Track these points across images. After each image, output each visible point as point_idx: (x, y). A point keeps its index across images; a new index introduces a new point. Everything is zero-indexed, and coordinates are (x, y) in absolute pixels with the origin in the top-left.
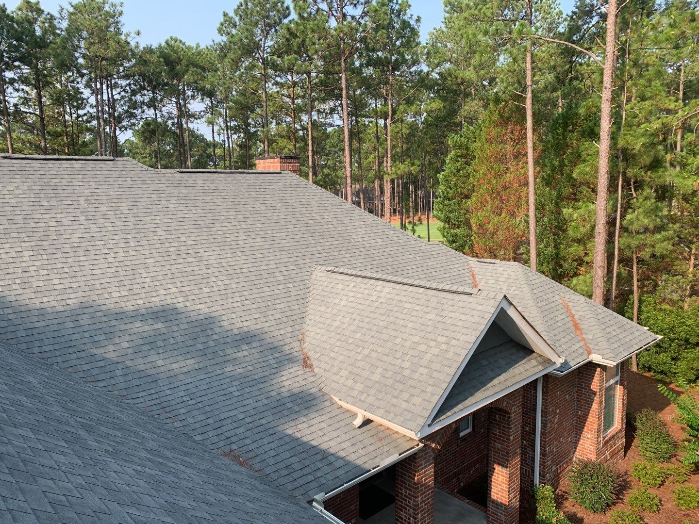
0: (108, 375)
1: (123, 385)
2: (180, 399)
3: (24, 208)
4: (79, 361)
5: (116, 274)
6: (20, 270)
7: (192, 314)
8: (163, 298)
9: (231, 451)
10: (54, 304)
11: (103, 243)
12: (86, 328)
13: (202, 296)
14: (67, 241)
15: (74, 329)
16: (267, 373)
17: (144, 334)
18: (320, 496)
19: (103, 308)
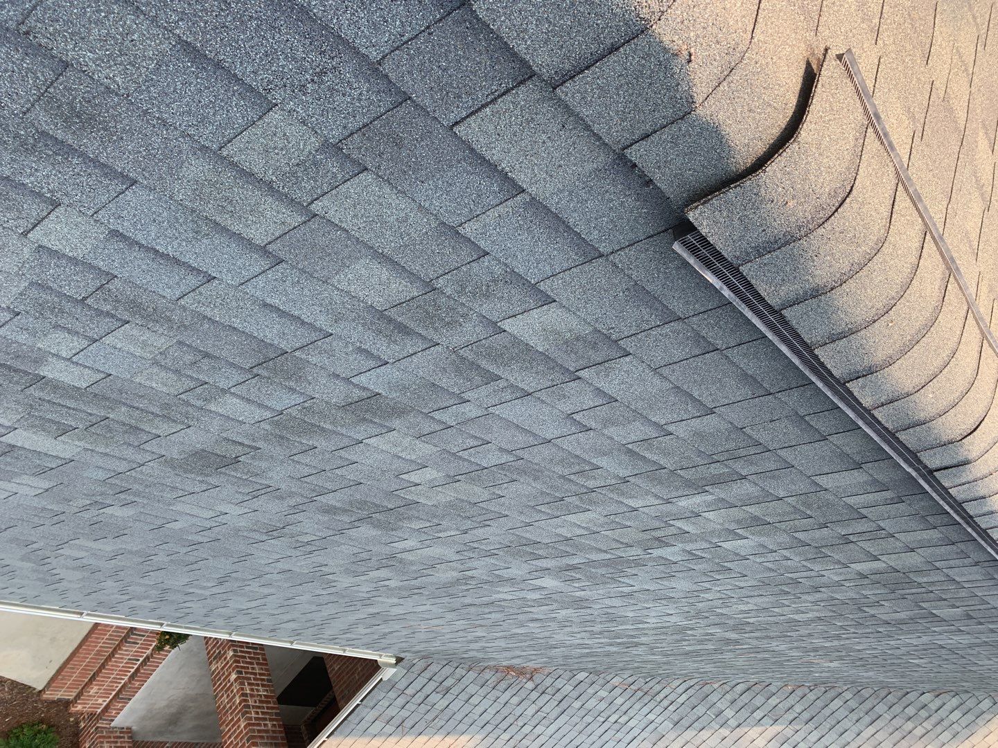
0: (740, 703)
1: (713, 698)
2: (631, 716)
4: (787, 704)
9: (531, 678)
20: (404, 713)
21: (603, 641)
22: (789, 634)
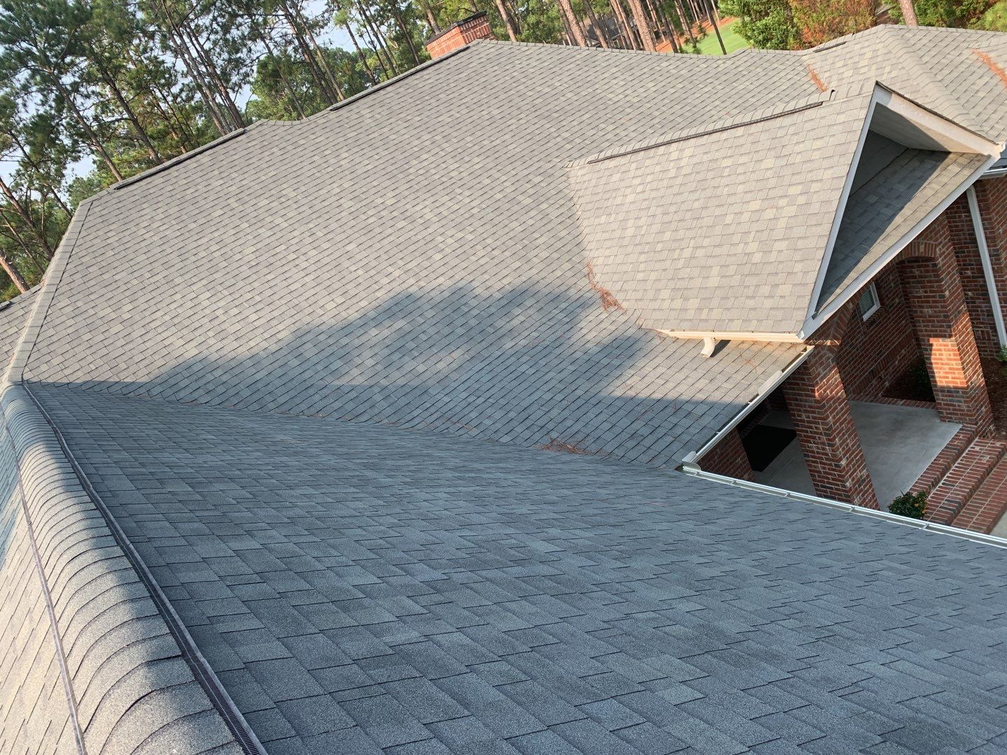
0: (367, 405)
1: (389, 411)
2: (464, 402)
3: (172, 242)
4: (325, 402)
5: (319, 280)
6: (206, 320)
7: (433, 294)
8: (389, 287)
9: (553, 441)
10: (265, 345)
11: (283, 247)
12: (315, 360)
13: (435, 266)
14: (241, 263)
15: (303, 366)
16: (559, 333)
17: (386, 341)
18: (690, 457)
19: (323, 328)
20: (674, 420)
21: (486, 476)
22: (319, 473)
